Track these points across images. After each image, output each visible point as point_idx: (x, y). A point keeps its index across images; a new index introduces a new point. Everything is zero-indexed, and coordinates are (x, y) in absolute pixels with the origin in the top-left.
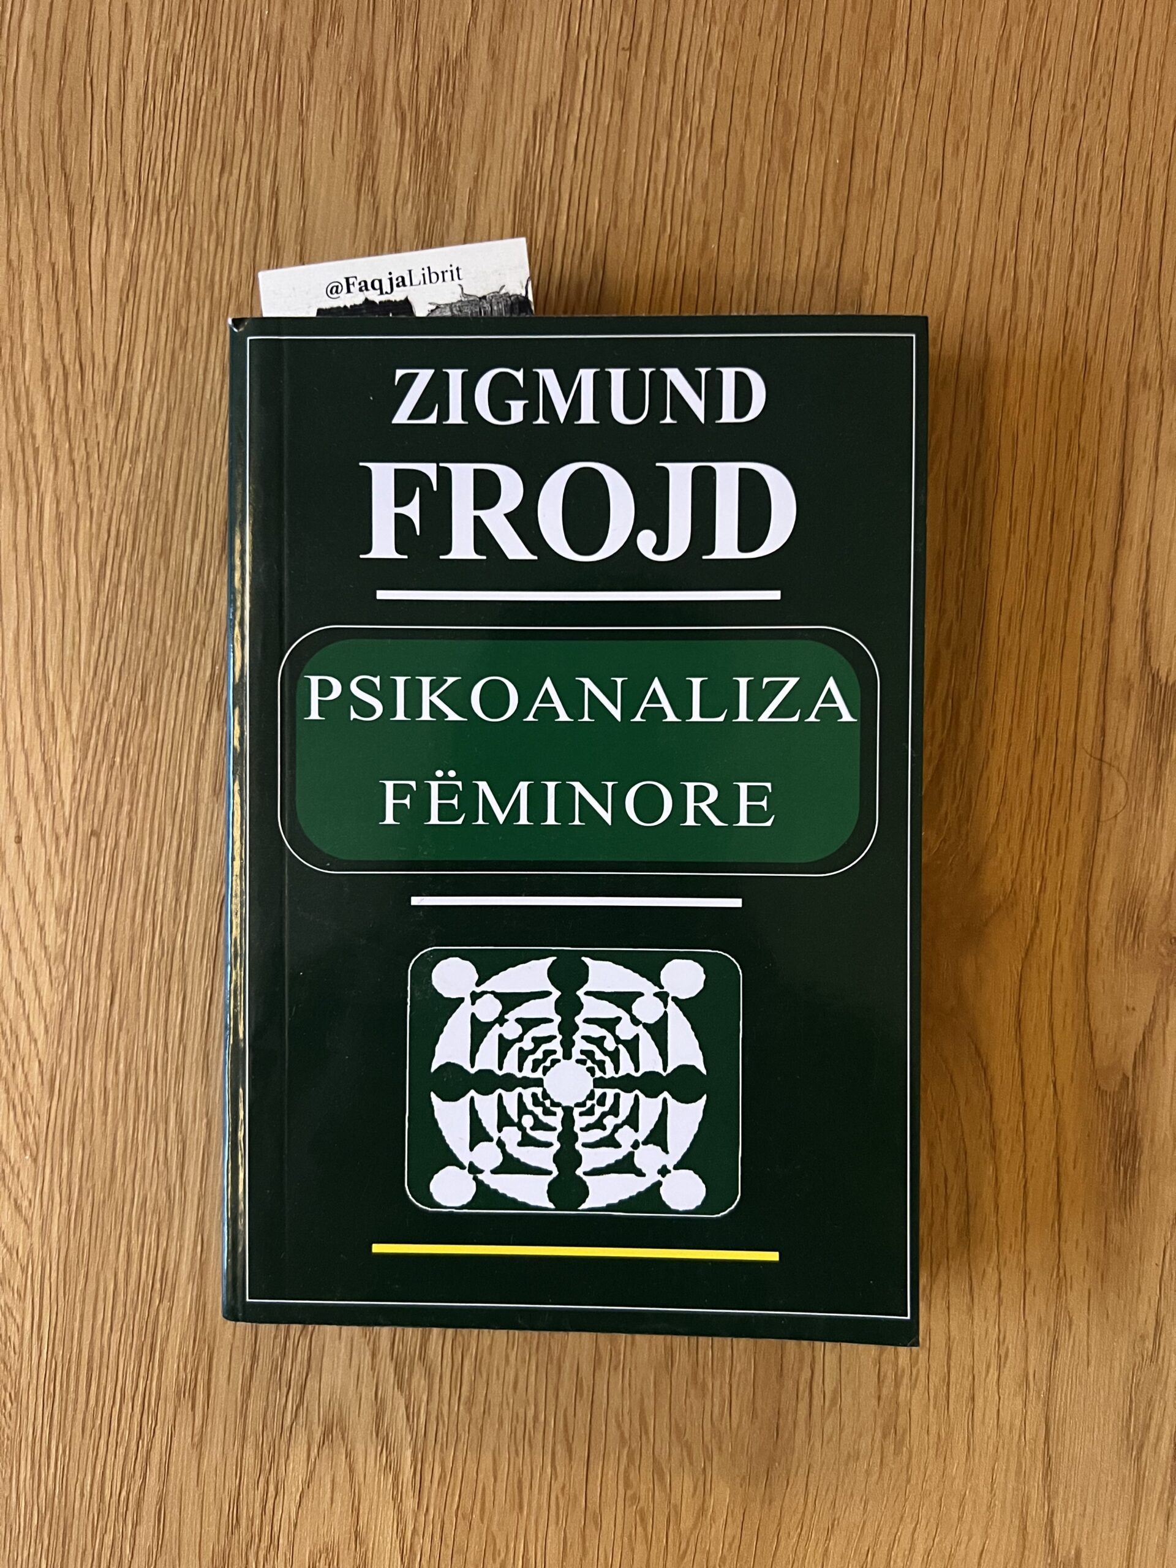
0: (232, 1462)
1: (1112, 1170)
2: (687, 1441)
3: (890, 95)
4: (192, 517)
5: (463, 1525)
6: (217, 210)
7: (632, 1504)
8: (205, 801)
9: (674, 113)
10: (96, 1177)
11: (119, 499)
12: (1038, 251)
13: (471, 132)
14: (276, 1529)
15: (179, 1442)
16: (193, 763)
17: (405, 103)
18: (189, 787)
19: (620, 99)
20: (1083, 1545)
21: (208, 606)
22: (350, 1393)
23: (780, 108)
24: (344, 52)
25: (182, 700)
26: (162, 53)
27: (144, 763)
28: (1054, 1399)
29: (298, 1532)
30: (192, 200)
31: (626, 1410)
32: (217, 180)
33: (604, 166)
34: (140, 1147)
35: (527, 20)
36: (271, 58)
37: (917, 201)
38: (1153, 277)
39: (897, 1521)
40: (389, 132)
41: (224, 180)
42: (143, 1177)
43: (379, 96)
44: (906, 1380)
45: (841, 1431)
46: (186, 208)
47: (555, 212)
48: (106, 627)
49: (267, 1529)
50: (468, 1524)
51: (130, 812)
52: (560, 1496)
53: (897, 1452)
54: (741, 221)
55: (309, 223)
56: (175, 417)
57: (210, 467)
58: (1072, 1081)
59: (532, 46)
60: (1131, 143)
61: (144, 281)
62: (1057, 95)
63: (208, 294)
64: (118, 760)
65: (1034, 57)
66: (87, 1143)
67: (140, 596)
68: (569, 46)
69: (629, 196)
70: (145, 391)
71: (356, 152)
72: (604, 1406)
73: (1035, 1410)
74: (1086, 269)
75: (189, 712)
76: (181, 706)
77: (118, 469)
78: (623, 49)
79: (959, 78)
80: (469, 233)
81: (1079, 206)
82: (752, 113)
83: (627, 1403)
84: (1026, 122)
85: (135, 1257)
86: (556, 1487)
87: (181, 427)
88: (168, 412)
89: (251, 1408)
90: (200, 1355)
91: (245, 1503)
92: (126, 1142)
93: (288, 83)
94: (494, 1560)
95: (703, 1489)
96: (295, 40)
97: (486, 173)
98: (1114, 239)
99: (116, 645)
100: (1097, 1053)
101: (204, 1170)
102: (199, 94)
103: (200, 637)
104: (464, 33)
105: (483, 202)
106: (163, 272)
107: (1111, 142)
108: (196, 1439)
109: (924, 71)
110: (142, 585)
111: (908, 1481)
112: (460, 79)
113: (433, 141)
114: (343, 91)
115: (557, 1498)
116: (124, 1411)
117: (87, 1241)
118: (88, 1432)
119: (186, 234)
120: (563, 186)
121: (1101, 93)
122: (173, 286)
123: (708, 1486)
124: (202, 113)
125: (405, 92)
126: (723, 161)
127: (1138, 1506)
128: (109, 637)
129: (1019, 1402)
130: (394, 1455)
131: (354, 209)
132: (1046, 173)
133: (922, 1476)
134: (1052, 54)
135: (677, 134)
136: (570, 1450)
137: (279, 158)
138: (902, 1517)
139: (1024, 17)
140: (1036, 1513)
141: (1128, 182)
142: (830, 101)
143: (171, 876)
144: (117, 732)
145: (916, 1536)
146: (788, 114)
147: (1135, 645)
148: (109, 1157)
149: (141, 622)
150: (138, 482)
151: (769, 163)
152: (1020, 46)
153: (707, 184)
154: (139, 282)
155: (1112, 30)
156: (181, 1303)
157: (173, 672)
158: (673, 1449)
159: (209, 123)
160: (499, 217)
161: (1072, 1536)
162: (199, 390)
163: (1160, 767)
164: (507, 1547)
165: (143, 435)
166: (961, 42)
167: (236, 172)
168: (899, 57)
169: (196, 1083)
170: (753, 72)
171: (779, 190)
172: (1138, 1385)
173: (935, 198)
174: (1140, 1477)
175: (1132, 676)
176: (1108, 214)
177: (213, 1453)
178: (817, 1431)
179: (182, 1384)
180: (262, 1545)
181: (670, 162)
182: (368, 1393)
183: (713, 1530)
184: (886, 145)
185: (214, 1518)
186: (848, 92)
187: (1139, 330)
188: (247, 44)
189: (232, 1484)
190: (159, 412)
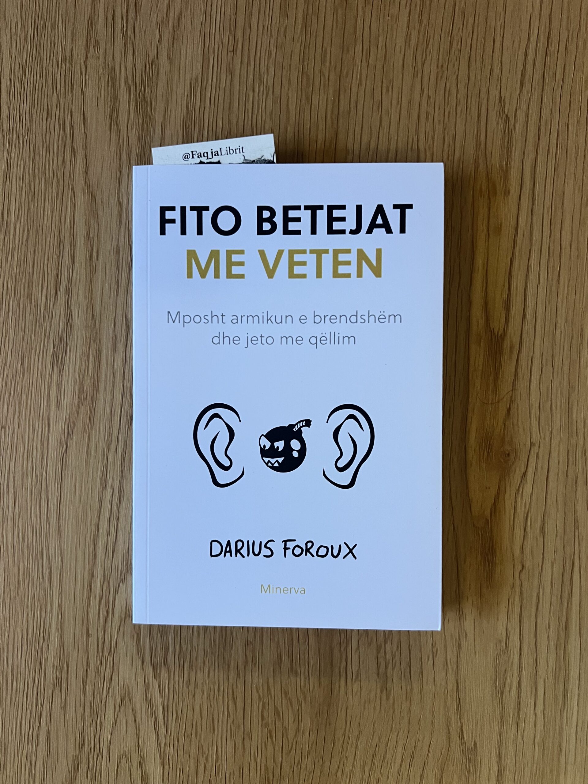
0: (79, 716)
1: (483, 563)
2: (290, 698)
3: (356, 65)
4: (41, 279)
5: (187, 740)
6: (46, 135)
7: (266, 728)
8: (53, 410)
9: (255, 80)
10: (11, 585)
11: (7, 272)
12: (428, 134)
13: (161, 93)
14: (101, 745)
15: (55, 707)
16: (46, 393)
17: (130, 82)
18: (45, 404)
19: (230, 74)
20: (478, 740)
21: (50, 320)
22: (132, 682)
23: (304, 75)
24: (101, 59)
25: (40, 364)
26: (17, 64)
27: (24, 393)
28: (460, 672)
29: (111, 747)
30: (34, 132)
31: (261, 685)
32: (45, 122)
33: (223, 106)
34: (31, 571)
35: (185, 40)
36: (67, 65)
37: (371, 115)
38: (483, 146)
39: (389, 731)
40: (123, 95)
41: (48, 122)
42: (33, 585)
43: (118, 79)
44: (390, 666)
45: (361, 690)
46: (31, 136)
47: (202, 129)
48: (4, 332)
49: (97, 746)
50: (190, 740)
51: (19, 417)
52: (232, 725)
53: (388, 698)
54: (289, 129)
55: (88, 140)
56: (31, 233)
57: (48, 256)
58: (462, 523)
59: (188, 52)
60: (470, 82)
61: (13, 171)
62: (435, 61)
63: (43, 175)
64: (12, 392)
65: (422, 44)
66: (6, 570)
67: (19, 317)
68: (205, 51)
69: (236, 120)
70: (17, 222)
71: (108, 106)
72: (250, 682)
73: (451, 677)
74: (451, 143)
75: (44, 369)
76: (40, 367)
77: (6, 258)
78: (230, 51)
79: (387, 56)
80: (163, 141)
81: (446, 114)
82: (291, 78)
83: (261, 681)
84: (420, 76)
85: (31, 622)
86: (230, 721)
87: (34, 237)
88: (28, 230)
89: (87, 690)
90: (63, 667)
91: (87, 734)
92: (24, 569)
93: (76, 75)
94: (203, 756)
95: (298, 719)
96: (78, 55)
97: (169, 112)
98: (464, 129)
99: (9, 340)
100: (473, 509)
101: (61, 581)
102: (35, 82)
103: (47, 334)
104: (156, 49)
105: (168, 126)
106: (22, 166)
107: (460, 83)
108: (63, 705)
109: (371, 54)
110: (19, 312)
111: (394, 712)
112: (155, 68)
113: (144, 99)
114: (101, 77)
115: (231, 725)
116: (29, 693)
117: (8, 615)
118: (13, 703)
119: (32, 148)
120: (205, 117)
121: (455, 59)
122: (27, 172)
123: (300, 718)
124: (37, 92)
125: (130, 77)
126: (279, 101)
127: (503, 722)
128: (6, 336)
129: (444, 674)
130: (154, 709)
131: (108, 132)
132: (430, 98)
133: (400, 709)
134: (431, 43)
135: (257, 90)
136: (235, 704)
137: (73, 111)
138: (392, 729)
139: (417, 25)
140: (454, 726)
141: (469, 102)
142: (327, 71)
143: (39, 446)
144: (11, 380)
145: (398, 737)
146: (308, 79)
147: (482, 317)
148: (17, 576)
149: (20, 329)
150: (15, 264)
151: (300, 101)
152: (416, 39)
153: (272, 113)
154: (11, 172)
155: (459, 29)
156: (53, 643)
157: (36, 351)
158: (283, 701)
159: (40, 96)
160: (176, 132)
161: (472, 736)
162: (42, 220)
163: (497, 374)
164: (208, 750)
165: (17, 242)
166: (388, 39)
167: (53, 118)
168: (359, 47)
169: (55, 540)
170: (291, 59)
171: (306, 114)
172: (499, 664)
173: (379, 113)
174: (503, 707)
175: (481, 332)
176: (460, 116)
177: (71, 712)
178: (349, 691)
179: (55, 679)
180: (95, 753)
181: (254, 104)
182: (140, 680)
183: (304, 738)
184: (354, 90)
185: (72, 741)
186: (336, 66)
187: (477, 170)
188: (56, 58)
189: (80, 725)
190: (24, 231)
